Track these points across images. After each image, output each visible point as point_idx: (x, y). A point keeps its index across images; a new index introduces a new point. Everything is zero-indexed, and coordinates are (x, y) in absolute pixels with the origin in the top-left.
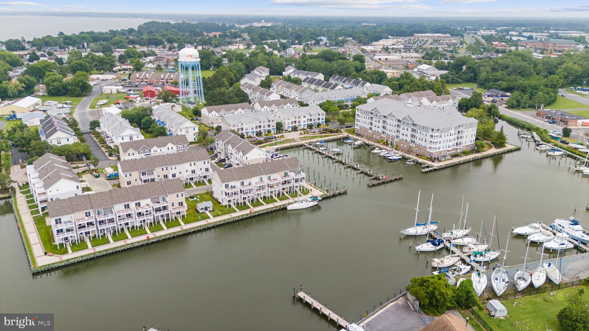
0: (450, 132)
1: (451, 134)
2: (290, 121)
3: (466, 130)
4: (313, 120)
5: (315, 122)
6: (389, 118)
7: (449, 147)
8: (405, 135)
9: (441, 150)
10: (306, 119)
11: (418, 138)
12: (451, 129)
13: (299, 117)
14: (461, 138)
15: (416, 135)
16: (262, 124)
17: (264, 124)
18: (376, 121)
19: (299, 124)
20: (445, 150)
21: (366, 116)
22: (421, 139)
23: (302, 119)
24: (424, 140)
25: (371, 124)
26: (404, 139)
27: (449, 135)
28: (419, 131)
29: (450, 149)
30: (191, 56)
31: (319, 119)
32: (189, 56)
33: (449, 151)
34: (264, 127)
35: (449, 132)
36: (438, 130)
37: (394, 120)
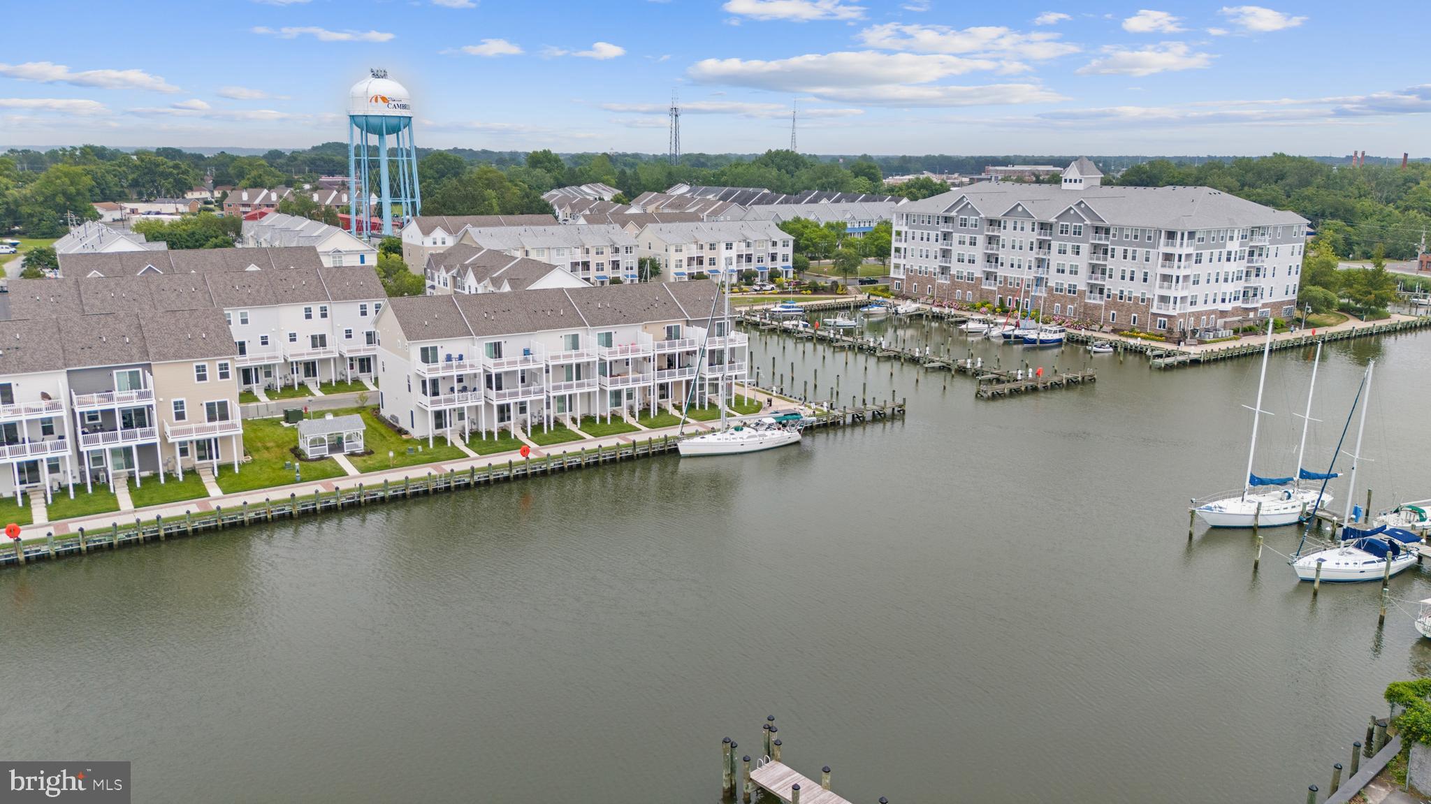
0: (1228, 249)
1: (1229, 253)
2: (684, 256)
3: (1273, 248)
4: (754, 259)
5: (761, 265)
6: (1010, 225)
7: (1223, 301)
8: (1067, 270)
9: (1200, 307)
10: (733, 253)
11: (1117, 275)
12: (1231, 238)
13: (712, 247)
14: (1257, 275)
15: (1110, 263)
16: (593, 259)
17: (600, 259)
18: (962, 242)
19: (713, 268)
20: (1213, 312)
21: (925, 232)
22: (1128, 276)
23: (723, 254)
24: (1139, 276)
25: (946, 254)
26: (1066, 286)
27: (1224, 257)
28: (1119, 250)
29: (1228, 307)
30: (384, 99)
31: (774, 258)
32: (379, 99)
33: (1223, 314)
34: (600, 267)
35: (1224, 246)
36: (1192, 235)
37: (1028, 226)
